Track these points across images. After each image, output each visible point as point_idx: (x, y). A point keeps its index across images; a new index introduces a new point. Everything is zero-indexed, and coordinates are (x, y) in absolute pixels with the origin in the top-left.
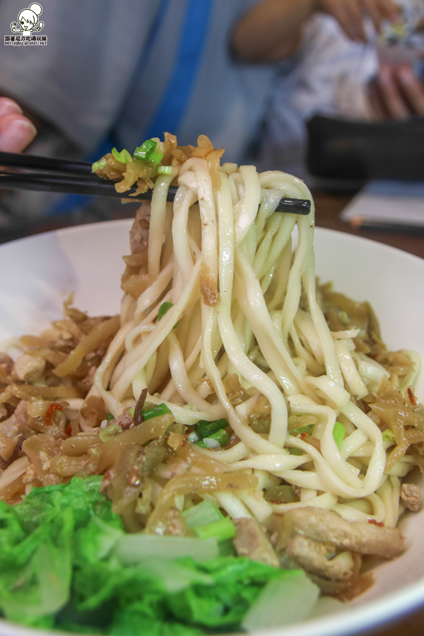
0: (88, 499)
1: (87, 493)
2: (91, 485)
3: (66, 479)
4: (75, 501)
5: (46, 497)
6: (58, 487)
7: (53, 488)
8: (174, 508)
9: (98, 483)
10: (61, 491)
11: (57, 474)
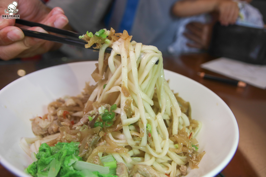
0: (74, 149)
1: (75, 147)
2: (76, 144)
3: (69, 142)
4: (70, 149)
5: (61, 146)
6: (66, 143)
7: (65, 143)
8: (97, 156)
9: (78, 144)
10: (67, 145)
11: (67, 140)
